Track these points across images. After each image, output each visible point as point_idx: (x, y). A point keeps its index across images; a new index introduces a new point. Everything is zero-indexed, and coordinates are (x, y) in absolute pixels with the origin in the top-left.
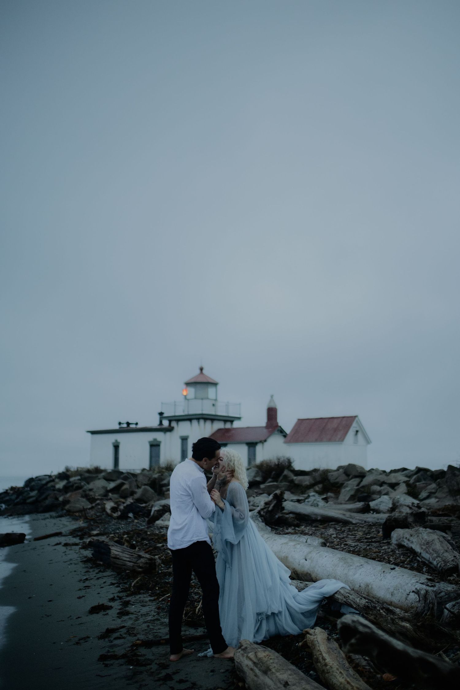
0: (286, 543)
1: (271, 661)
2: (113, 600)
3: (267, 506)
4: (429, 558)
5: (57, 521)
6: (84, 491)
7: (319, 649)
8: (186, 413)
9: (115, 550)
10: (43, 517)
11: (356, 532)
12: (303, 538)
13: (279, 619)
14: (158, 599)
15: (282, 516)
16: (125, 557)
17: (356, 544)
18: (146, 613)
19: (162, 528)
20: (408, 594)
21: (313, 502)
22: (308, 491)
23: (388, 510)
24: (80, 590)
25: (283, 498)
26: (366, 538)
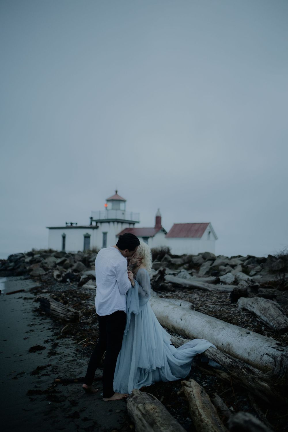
0: (168, 306)
1: (157, 414)
2: (47, 342)
3: (154, 278)
4: (267, 320)
5: (23, 282)
6: (42, 264)
7: (195, 403)
8: (106, 218)
9: (54, 305)
10: (16, 279)
11: (212, 297)
12: (178, 302)
13: (162, 372)
14: (77, 343)
15: (163, 285)
16: (59, 310)
17: (213, 306)
18: (68, 354)
19: (87, 289)
20: (262, 355)
21: (183, 275)
22: (179, 268)
23: (232, 283)
24: (27, 332)
25: (165, 273)
26: (219, 302)
